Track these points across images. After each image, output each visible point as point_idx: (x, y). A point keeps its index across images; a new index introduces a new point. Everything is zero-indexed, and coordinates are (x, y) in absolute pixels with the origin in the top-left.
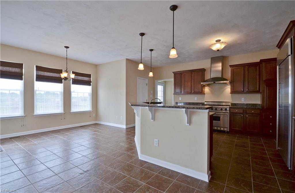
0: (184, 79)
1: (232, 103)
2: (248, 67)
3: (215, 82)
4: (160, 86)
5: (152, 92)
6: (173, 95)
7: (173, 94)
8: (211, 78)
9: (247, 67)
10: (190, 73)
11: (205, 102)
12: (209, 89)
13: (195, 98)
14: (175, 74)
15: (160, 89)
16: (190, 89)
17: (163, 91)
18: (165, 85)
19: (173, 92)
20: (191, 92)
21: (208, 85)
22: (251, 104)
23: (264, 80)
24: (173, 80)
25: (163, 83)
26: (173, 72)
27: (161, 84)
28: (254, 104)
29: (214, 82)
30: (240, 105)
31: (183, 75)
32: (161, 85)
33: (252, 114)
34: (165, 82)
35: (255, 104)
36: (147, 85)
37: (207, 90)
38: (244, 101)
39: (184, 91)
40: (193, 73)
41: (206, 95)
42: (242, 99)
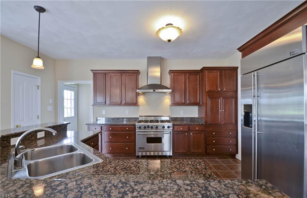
0: (110, 82)
1: (170, 117)
2: (189, 75)
3: (155, 90)
4: (69, 92)
5: (51, 101)
6: (92, 107)
7: (92, 105)
8: (148, 84)
9: (187, 74)
10: (119, 74)
11: (140, 116)
12: (145, 100)
13: (126, 111)
14: (96, 74)
15: (68, 95)
16: (120, 98)
17: (75, 100)
18: (77, 89)
19: (92, 103)
20: (121, 102)
21: (144, 94)
22: (190, 118)
23: (207, 91)
24: (91, 82)
25: (74, 86)
26: (91, 70)
27: (69, 88)
28: (192, 118)
29: (153, 90)
30: (179, 119)
31: (109, 76)
32: (71, 90)
33: (196, 131)
34: (78, 85)
35: (194, 118)
36: (38, 88)
37: (141, 100)
38: (183, 114)
39: (110, 101)
40: (124, 75)
41: (140, 107)
42: (181, 112)
